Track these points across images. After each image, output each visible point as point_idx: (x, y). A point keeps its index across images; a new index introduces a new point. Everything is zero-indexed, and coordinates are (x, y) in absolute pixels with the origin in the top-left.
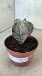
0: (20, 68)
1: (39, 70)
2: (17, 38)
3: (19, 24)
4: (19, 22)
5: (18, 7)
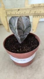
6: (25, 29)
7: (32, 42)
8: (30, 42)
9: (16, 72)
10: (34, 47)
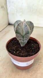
2: (20, 40)
3: (22, 24)
4: (21, 23)
5: (10, 6)
7: (33, 49)
8: (31, 48)
9: (13, 71)
10: (31, 55)
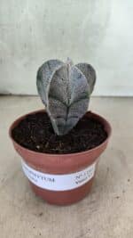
0: (74, 206)
1: (124, 192)
6: (71, 100)
